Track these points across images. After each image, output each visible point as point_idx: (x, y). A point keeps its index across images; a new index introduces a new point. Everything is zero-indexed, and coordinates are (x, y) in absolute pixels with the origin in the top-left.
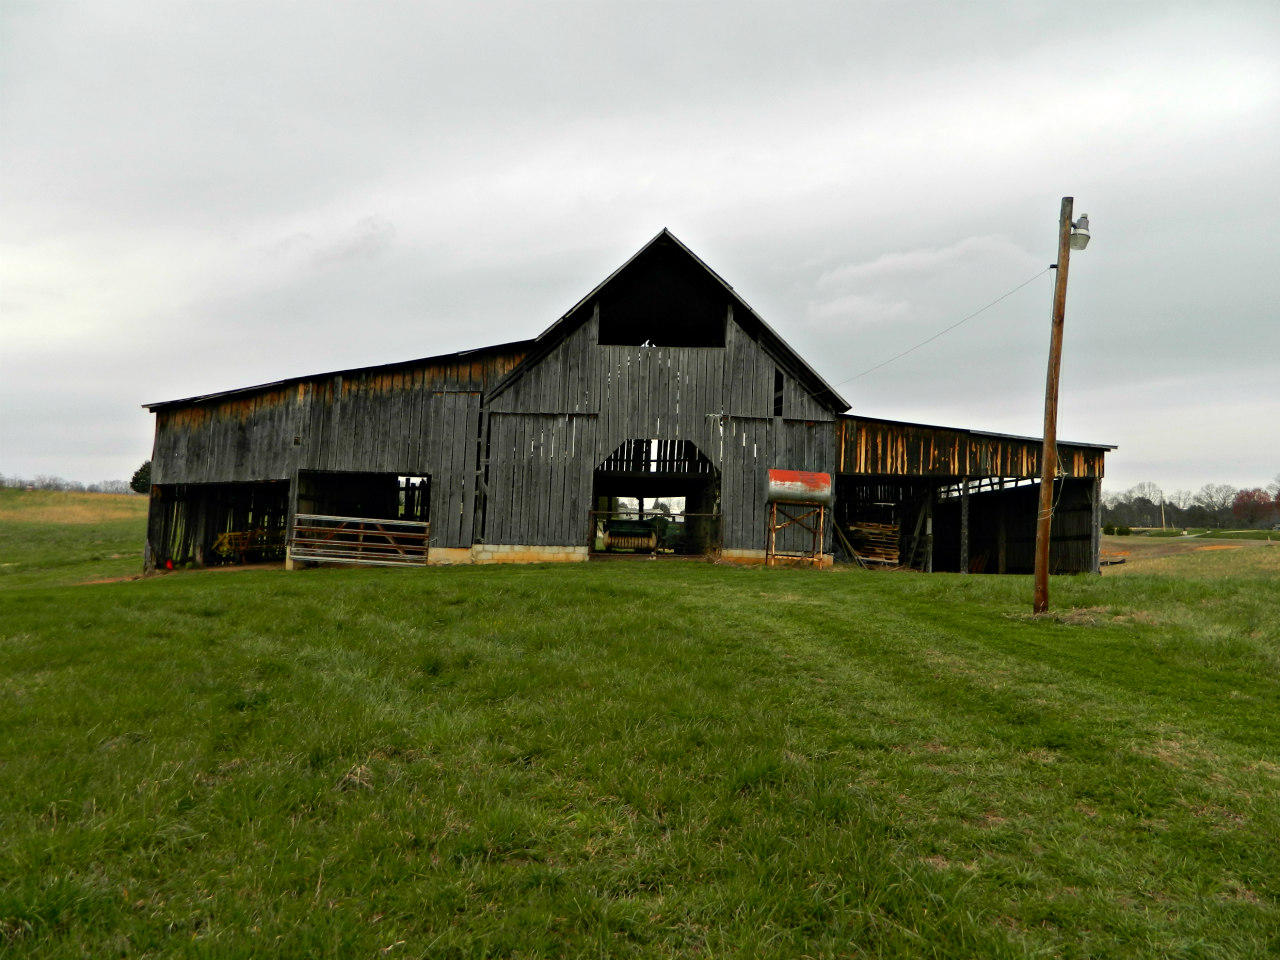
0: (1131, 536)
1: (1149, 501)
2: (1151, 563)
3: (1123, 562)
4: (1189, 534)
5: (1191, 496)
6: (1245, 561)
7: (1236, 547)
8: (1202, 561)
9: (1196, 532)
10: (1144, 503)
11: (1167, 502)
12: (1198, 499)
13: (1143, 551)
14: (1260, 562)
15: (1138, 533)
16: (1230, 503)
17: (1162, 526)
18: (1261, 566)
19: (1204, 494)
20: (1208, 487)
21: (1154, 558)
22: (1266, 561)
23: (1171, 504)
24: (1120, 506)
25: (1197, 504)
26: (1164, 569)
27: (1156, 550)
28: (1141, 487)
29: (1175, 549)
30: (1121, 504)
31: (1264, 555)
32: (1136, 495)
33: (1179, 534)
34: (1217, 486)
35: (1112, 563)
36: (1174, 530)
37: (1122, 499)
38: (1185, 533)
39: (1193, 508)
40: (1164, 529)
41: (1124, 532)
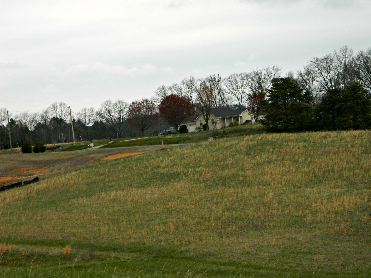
0: (47, 152)
1: (62, 120)
2: (63, 179)
3: (37, 179)
4: (94, 146)
5: (95, 113)
6: (146, 167)
7: (136, 153)
8: (109, 170)
9: (101, 143)
10: (57, 121)
11: (76, 120)
12: (100, 115)
13: (57, 166)
14: (158, 167)
15: (52, 149)
16: (125, 115)
17: (72, 141)
18: (160, 170)
19: (104, 109)
20: (107, 103)
21: (65, 173)
22: (163, 165)
23: (79, 120)
24: (39, 126)
25: (99, 119)
26: (75, 184)
27: (68, 164)
28: (54, 107)
29: (84, 161)
30: (39, 125)
31: (161, 158)
32: (51, 116)
33: (86, 147)
34: (113, 102)
35: (27, 183)
36: (83, 143)
37: (38, 118)
38: (92, 145)
39: (96, 123)
40: (75, 143)
41: (40, 149)
